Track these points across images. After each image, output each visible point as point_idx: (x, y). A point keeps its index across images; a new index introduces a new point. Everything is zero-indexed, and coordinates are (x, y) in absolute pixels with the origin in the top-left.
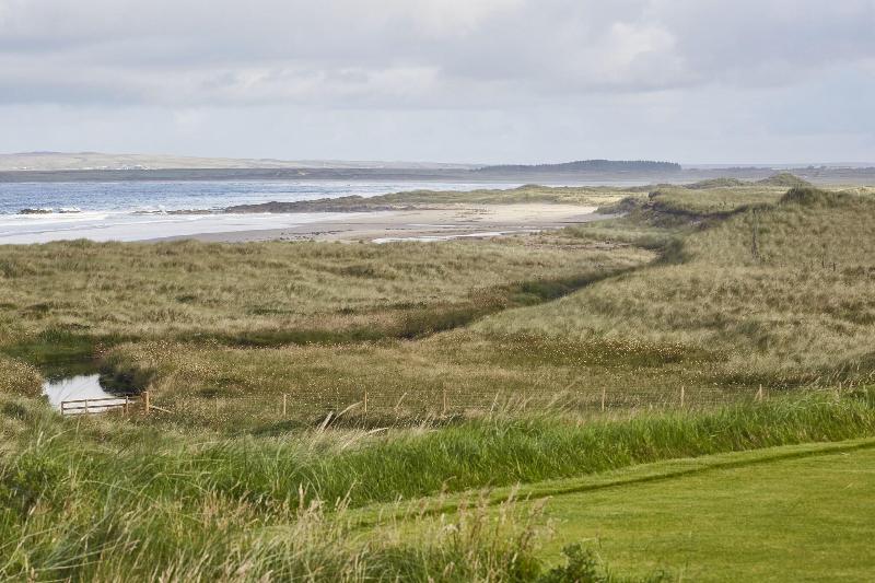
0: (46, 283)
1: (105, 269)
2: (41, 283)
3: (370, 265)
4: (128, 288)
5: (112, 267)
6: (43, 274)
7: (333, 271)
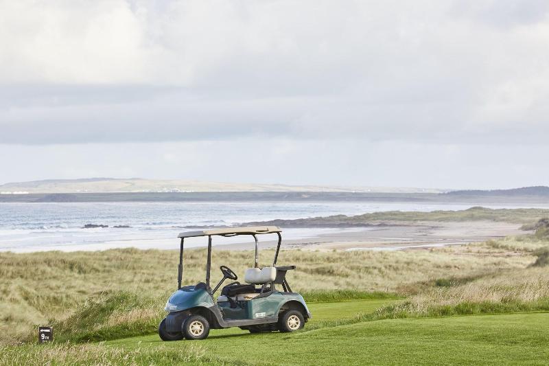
0: (107, 278)
1: (147, 268)
2: (104, 277)
3: (331, 267)
4: (162, 281)
5: (152, 267)
6: (104, 271)
7: (305, 271)
